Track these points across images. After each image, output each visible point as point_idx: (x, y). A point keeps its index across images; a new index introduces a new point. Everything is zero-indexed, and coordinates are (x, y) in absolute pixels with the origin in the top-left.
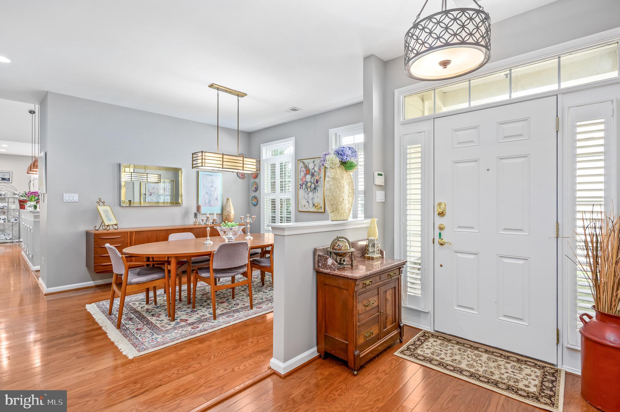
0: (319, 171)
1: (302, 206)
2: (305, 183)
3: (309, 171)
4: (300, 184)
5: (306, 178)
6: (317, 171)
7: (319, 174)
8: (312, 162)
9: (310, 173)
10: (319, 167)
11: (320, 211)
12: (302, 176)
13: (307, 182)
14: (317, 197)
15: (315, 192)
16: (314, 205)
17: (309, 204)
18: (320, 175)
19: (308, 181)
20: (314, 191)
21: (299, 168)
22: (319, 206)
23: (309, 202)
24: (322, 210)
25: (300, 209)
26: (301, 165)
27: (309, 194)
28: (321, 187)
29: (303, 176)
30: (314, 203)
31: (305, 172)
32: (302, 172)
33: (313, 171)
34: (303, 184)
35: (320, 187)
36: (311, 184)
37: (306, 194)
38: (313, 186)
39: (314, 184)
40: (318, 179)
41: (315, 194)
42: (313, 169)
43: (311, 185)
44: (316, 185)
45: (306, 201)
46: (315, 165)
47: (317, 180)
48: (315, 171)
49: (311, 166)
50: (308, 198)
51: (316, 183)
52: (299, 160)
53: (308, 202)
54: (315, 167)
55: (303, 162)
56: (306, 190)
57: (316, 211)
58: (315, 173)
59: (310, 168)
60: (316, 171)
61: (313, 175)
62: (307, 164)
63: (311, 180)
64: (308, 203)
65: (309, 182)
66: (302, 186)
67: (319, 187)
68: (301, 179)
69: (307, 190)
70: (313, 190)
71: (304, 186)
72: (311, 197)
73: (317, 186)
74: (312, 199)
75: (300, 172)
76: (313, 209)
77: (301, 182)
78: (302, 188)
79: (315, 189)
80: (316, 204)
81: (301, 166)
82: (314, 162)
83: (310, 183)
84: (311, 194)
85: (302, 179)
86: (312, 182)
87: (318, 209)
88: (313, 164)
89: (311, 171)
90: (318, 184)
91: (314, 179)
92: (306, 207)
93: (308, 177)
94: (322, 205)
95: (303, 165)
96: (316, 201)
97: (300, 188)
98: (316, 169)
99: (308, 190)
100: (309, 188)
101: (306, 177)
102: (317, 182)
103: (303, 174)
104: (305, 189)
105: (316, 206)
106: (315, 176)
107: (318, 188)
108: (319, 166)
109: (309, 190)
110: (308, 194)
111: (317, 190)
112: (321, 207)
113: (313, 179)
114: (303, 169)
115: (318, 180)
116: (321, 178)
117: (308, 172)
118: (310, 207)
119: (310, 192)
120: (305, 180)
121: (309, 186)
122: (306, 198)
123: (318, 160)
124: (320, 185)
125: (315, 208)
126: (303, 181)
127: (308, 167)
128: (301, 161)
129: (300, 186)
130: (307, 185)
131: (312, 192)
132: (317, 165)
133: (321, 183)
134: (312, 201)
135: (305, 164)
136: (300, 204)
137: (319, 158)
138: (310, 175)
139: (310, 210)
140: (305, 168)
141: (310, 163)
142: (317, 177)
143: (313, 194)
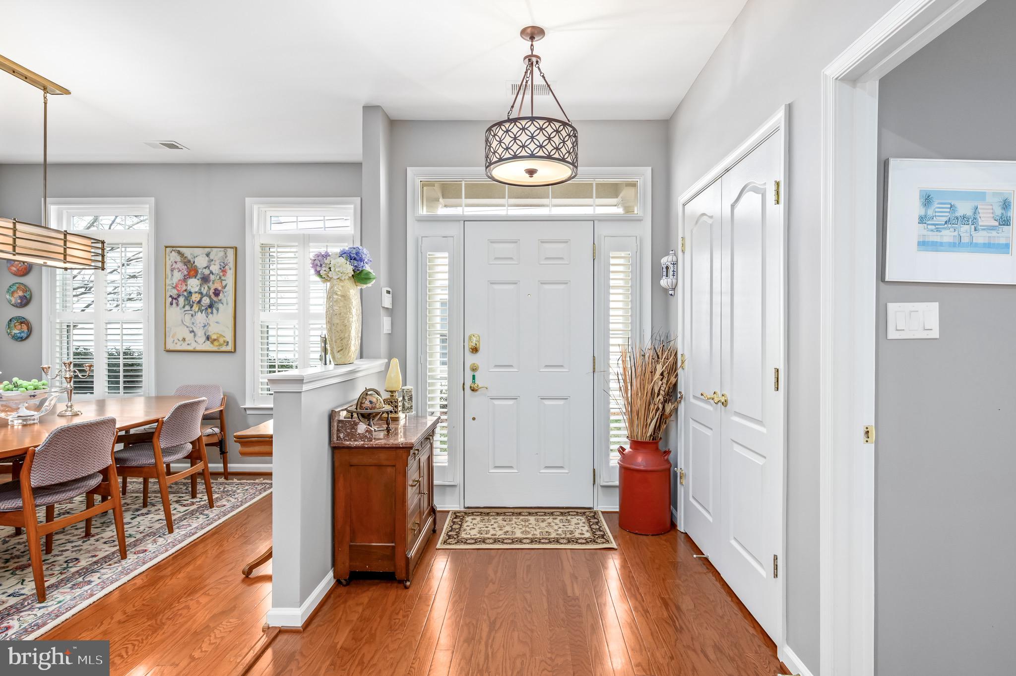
0: (221, 274)
1: (176, 341)
2: (185, 294)
3: (196, 272)
4: (171, 296)
5: (186, 285)
6: (217, 272)
7: (223, 278)
8: (202, 254)
9: (199, 276)
10: (220, 265)
11: (224, 348)
12: (175, 280)
13: (190, 293)
14: (217, 322)
15: (212, 313)
16: (208, 338)
17: (195, 336)
18: (225, 280)
19: (193, 290)
20: (209, 310)
21: (169, 263)
22: (221, 340)
23: (196, 333)
24: (230, 348)
25: (170, 346)
26: (174, 256)
27: (195, 317)
28: (227, 304)
29: (180, 280)
30: (209, 334)
31: (186, 273)
32: (176, 272)
33: (207, 272)
34: (179, 296)
35: (225, 304)
36: (200, 296)
37: (188, 317)
38: (206, 301)
39: (210, 297)
40: (220, 288)
41: (210, 316)
42: (205, 268)
43: (201, 299)
44: (215, 299)
45: (187, 331)
46: (212, 260)
47: (216, 290)
48: (211, 273)
49: (201, 262)
50: (193, 323)
51: (213, 296)
52: (166, 247)
53: (192, 331)
54: (210, 265)
55: (179, 252)
56: (187, 308)
57: (215, 349)
58: (212, 277)
59: (198, 265)
60: (214, 272)
61: (205, 279)
62: (189, 257)
63: (200, 289)
64: (193, 334)
65: (196, 292)
66: (176, 299)
67: (222, 303)
68: (174, 286)
69: (191, 307)
70: (206, 309)
71: (181, 300)
72: (200, 322)
73: (215, 302)
74: (205, 326)
75: (172, 270)
76: (208, 346)
77: (174, 292)
78: (177, 305)
79: (211, 306)
80: (214, 337)
81: (172, 259)
82: (208, 255)
83: (197, 295)
84: (201, 317)
85: (177, 286)
86: (205, 292)
87: (220, 345)
88: (207, 258)
89: (200, 271)
90: (220, 298)
91: (208, 287)
92: (187, 342)
93: (194, 284)
94: (229, 337)
95: (178, 258)
96: (213, 331)
97: (171, 304)
98: (215, 268)
99: (193, 308)
100: (195, 305)
101: (189, 283)
102: (217, 293)
103: (178, 276)
104: (184, 307)
105: (215, 340)
106: (211, 283)
107: (220, 306)
108: (222, 264)
109: (196, 308)
110: (192, 316)
111: (218, 310)
112: (228, 342)
113: (206, 288)
114: (180, 265)
115: (220, 291)
116: (226, 286)
117: (192, 271)
118: (197, 342)
119: (198, 312)
120: (184, 288)
121: (195, 301)
122: (188, 325)
123: (220, 251)
124: (224, 301)
125: (212, 343)
126: (178, 290)
127: (192, 262)
128: (174, 249)
129: (170, 299)
130: (189, 299)
131: (204, 312)
132: (215, 261)
133: (228, 296)
134: (204, 331)
135: (186, 257)
136: (169, 336)
137: (223, 249)
138: (198, 280)
139: (199, 348)
140: (185, 264)
141: (199, 255)
142: (217, 283)
143: (207, 317)
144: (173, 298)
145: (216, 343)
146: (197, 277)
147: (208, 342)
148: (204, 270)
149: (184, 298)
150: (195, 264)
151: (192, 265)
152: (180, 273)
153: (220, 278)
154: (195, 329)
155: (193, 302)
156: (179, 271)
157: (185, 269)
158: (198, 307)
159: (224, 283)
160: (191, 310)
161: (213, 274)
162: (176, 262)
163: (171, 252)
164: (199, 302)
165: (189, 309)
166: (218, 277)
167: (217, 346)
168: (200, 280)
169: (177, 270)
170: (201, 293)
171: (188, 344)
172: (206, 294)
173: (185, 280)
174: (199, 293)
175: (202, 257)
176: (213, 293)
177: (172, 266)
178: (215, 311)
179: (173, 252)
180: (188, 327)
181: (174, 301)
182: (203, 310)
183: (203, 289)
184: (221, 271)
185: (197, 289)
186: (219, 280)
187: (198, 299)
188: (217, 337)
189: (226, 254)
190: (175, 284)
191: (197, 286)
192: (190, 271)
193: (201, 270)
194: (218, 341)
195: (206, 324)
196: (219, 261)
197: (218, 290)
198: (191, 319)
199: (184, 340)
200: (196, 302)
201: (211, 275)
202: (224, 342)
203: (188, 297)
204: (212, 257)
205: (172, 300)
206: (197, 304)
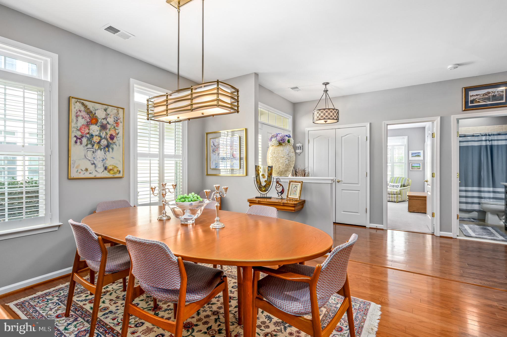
0: (115, 125)
1: (80, 171)
2: (88, 135)
3: (97, 121)
4: (75, 136)
5: (89, 129)
6: (112, 123)
7: (116, 128)
8: (101, 109)
9: (99, 124)
10: (114, 119)
11: (116, 175)
12: (79, 125)
13: (92, 135)
14: (112, 158)
15: (109, 151)
16: (106, 168)
17: (95, 167)
18: (118, 129)
19: (94, 134)
20: (107, 149)
21: (74, 111)
22: (115, 170)
23: (96, 165)
24: (120, 175)
25: (74, 174)
26: (78, 106)
27: (96, 154)
28: (119, 146)
29: (83, 125)
30: (107, 165)
31: (88, 120)
32: (80, 118)
33: (105, 122)
34: (82, 137)
36: (99, 138)
37: (90, 154)
38: (104, 142)
39: (107, 140)
40: (114, 134)
41: (107, 153)
42: (104, 119)
43: (100, 140)
44: (111, 141)
45: (89, 163)
46: (109, 114)
47: (111, 135)
48: (108, 123)
49: (100, 114)
50: (94, 158)
51: (109, 139)
52: (70, 97)
53: (94, 164)
54: (107, 118)
55: (83, 104)
56: (89, 146)
57: (111, 176)
58: (109, 126)
59: (98, 116)
60: (110, 123)
61: (104, 127)
62: (91, 109)
63: (100, 134)
64: (94, 165)
65: (96, 136)
66: (80, 139)
68: (79, 128)
69: (93, 146)
70: (104, 148)
71: (84, 140)
72: (100, 157)
73: (111, 144)
74: (103, 160)
76: (106, 174)
77: (79, 134)
78: (81, 143)
79: (108, 146)
80: (110, 168)
81: (77, 108)
82: (105, 110)
83: (97, 137)
84: (100, 154)
85: (81, 129)
86: (103, 136)
87: (114, 173)
88: (105, 112)
89: (99, 120)
90: (114, 141)
91: (106, 133)
93: (95, 129)
94: (120, 168)
95: (82, 108)
96: (109, 163)
97: (76, 142)
98: (111, 120)
99: (95, 147)
100: (95, 145)
101: (91, 128)
102: (112, 137)
103: (82, 122)
104: (87, 145)
105: (111, 170)
106: (108, 130)
107: (114, 146)
108: (116, 118)
109: (96, 146)
110: (93, 152)
111: (113, 149)
112: (120, 171)
113: (104, 133)
114: (84, 114)
115: (114, 137)
116: (118, 133)
117: (93, 120)
118: (97, 172)
119: (98, 150)
120: (87, 131)
121: (96, 141)
122: (90, 159)
123: (115, 109)
124: (117, 143)
125: (109, 172)
126: (81, 132)
127: (94, 113)
128: (79, 100)
129: (75, 139)
130: (91, 140)
131: (102, 150)
132: (111, 115)
133: (119, 140)
134: (103, 163)
135: (88, 109)
136: (73, 167)
137: (116, 108)
138: (98, 126)
139: (98, 176)
140: (88, 113)
141: (99, 109)
142: (112, 131)
143: (105, 154)
144: (77, 138)
145: (111, 172)
146: (97, 125)
147: (106, 172)
148: (103, 120)
149: (86, 139)
150: (96, 115)
151: (94, 115)
152: (84, 119)
153: (114, 127)
154: (95, 162)
155: (94, 142)
156: (83, 118)
157: (88, 118)
158: (98, 146)
159: (117, 131)
160: (93, 148)
161: (109, 124)
162: (80, 111)
163: (76, 102)
164: (99, 143)
165: (91, 147)
166: (113, 127)
167: (112, 174)
168: (100, 127)
169: (81, 117)
170: (100, 136)
171: (90, 173)
172: (105, 137)
173: (88, 125)
174: (99, 136)
175: (102, 111)
176: (109, 137)
177: (77, 113)
178: (110, 150)
179: (78, 103)
180: (89, 160)
181: (78, 141)
182: (102, 149)
183: (102, 133)
184: (115, 123)
185: (97, 133)
186: (114, 129)
187: (98, 141)
188: (113, 168)
189: (118, 112)
190: (79, 127)
191: (97, 131)
192: (92, 119)
193: (101, 120)
194: (113, 170)
195: (104, 159)
196: (113, 116)
197: (113, 136)
198: (92, 155)
199: (87, 170)
200: (96, 143)
201: (108, 124)
202: (118, 171)
203: (90, 138)
204: (108, 111)
205: (77, 140)
206: (97, 144)
